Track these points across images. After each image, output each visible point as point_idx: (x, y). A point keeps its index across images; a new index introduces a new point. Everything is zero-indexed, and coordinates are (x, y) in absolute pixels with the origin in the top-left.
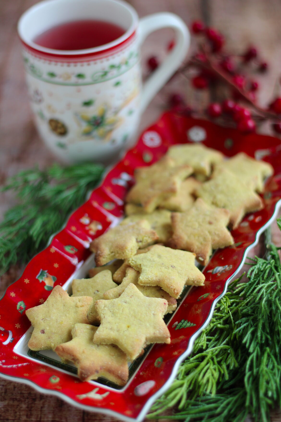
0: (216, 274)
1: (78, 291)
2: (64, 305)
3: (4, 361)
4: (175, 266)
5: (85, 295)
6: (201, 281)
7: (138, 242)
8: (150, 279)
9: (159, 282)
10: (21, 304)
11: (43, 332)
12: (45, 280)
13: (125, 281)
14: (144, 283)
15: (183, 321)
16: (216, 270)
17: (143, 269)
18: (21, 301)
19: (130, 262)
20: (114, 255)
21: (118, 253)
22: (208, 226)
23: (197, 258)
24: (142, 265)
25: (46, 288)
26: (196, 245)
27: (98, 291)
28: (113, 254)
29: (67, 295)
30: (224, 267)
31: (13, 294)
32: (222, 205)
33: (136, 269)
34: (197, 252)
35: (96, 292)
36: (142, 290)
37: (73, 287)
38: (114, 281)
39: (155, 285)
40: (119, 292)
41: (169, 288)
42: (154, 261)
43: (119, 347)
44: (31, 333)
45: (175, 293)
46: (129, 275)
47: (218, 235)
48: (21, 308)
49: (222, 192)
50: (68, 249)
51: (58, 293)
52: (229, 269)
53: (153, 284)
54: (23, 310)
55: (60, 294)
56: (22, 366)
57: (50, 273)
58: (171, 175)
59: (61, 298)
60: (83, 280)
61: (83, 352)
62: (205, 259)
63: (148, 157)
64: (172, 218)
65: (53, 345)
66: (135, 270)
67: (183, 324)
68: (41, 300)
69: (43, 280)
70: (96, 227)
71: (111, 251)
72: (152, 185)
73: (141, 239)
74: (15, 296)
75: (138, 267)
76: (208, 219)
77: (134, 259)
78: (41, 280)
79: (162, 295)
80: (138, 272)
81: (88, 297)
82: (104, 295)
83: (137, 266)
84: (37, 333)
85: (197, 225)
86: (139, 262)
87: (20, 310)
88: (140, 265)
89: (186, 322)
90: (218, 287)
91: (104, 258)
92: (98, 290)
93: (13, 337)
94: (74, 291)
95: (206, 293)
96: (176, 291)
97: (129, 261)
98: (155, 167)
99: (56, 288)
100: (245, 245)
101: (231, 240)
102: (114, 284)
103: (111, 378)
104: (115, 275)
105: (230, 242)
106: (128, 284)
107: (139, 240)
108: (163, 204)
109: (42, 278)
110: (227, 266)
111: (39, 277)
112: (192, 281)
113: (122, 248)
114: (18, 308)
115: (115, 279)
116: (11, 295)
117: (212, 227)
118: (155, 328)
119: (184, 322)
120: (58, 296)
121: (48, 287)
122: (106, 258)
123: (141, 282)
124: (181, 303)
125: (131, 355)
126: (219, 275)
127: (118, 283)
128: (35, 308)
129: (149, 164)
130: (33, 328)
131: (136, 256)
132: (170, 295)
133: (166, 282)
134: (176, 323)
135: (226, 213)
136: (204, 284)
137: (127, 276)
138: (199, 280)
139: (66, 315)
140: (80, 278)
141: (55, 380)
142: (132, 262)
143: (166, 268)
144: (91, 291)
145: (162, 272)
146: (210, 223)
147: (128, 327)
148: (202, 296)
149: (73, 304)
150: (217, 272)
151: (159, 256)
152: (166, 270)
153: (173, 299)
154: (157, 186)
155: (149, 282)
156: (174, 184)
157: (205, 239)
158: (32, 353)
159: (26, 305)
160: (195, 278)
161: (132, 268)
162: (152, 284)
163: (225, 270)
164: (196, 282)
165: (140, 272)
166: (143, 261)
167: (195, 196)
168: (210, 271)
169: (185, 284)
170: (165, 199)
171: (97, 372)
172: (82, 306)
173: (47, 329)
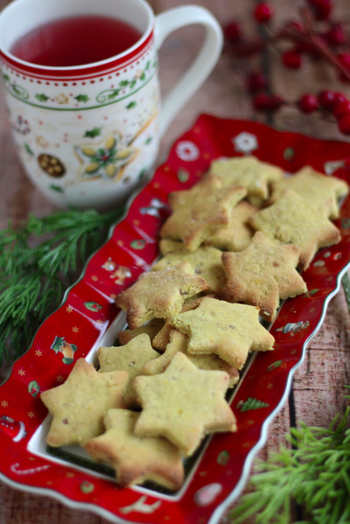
0: (289, 333)
1: (107, 363)
2: (92, 385)
3: (17, 465)
4: (236, 326)
5: (117, 370)
6: (270, 345)
7: (182, 294)
8: (203, 345)
9: (216, 348)
10: (33, 386)
11: (66, 422)
12: (62, 350)
13: (171, 348)
14: (196, 351)
15: (249, 399)
16: (288, 328)
17: (193, 332)
18: (33, 380)
19: (175, 322)
20: (153, 313)
21: (157, 310)
22: (273, 269)
23: (261, 313)
24: (191, 327)
25: (64, 361)
26: (259, 295)
27: (134, 363)
28: (151, 312)
29: (94, 370)
30: (298, 323)
31: (22, 373)
32: (289, 239)
33: (182, 332)
34: (261, 305)
35: (132, 364)
36: (193, 360)
37: (99, 358)
38: (154, 348)
39: (209, 353)
40: (163, 364)
41: (229, 356)
42: (207, 321)
43: (170, 439)
44: (49, 424)
45: (237, 362)
46: (174, 340)
47: (288, 282)
48: (34, 391)
49: (287, 222)
50: (89, 306)
51: (83, 369)
52: (305, 326)
53: (208, 351)
54: (36, 393)
55: (85, 370)
56: (43, 471)
57: (68, 340)
58: (219, 200)
59: (87, 374)
60: (113, 347)
61: (123, 449)
62: (271, 313)
63: (184, 176)
64: (224, 259)
65: (80, 439)
66: (182, 334)
67: (250, 403)
68: (59, 378)
69: (60, 350)
70: (123, 274)
71: (148, 308)
72: (194, 214)
73: (187, 291)
74: (24, 374)
75: (185, 330)
76: (272, 259)
77: (179, 319)
78: (57, 351)
79: (220, 365)
80: (187, 336)
81: (123, 372)
82: (143, 368)
83: (184, 328)
84: (57, 424)
85: (258, 269)
86: (186, 323)
87: (33, 393)
88: (189, 326)
89: (254, 401)
90: (294, 352)
91: (139, 318)
92: (134, 361)
93: (26, 430)
94: (102, 363)
95: (277, 360)
96: (238, 361)
97: (172, 321)
98: (196, 190)
99: (80, 362)
100: (325, 293)
101: (304, 287)
102: (155, 352)
103: (161, 481)
104: (155, 341)
105: (303, 290)
106: (175, 353)
107: (183, 291)
108: (210, 239)
109: (58, 349)
110: (302, 322)
111: (53, 346)
112: (258, 345)
113: (162, 304)
114: (30, 390)
115: (154, 345)
116: (19, 373)
117: (278, 271)
118: (215, 412)
119: (251, 401)
120: (83, 373)
121: (67, 359)
122: (142, 317)
123: (192, 350)
124: (245, 374)
125: (186, 449)
126: (292, 335)
127: (161, 351)
128: (54, 390)
129: (188, 186)
130: (52, 418)
131: (182, 314)
132: (231, 364)
133: (226, 348)
134: (241, 402)
135: (295, 249)
136: (273, 347)
137: (172, 341)
138: (267, 343)
139: (95, 398)
140: (108, 345)
141: (88, 488)
142: (177, 323)
143: (223, 329)
144: (125, 363)
145: (218, 335)
146: (276, 265)
147: (181, 412)
148: (272, 365)
149: (103, 383)
150: (289, 330)
151: (213, 314)
152: (224, 331)
153: (235, 369)
154: (201, 216)
155: (202, 349)
156: (224, 211)
157: (270, 287)
158: (52, 450)
159: (39, 385)
160: (261, 341)
161: (178, 330)
162: (206, 351)
163: (299, 328)
164: (263, 346)
165: (189, 335)
166: (191, 321)
167: (251, 228)
168: (280, 330)
169: (250, 349)
170: (213, 232)
171: (142, 473)
172: (116, 385)
173: (71, 418)
